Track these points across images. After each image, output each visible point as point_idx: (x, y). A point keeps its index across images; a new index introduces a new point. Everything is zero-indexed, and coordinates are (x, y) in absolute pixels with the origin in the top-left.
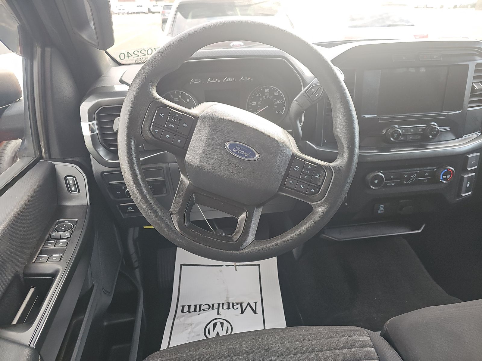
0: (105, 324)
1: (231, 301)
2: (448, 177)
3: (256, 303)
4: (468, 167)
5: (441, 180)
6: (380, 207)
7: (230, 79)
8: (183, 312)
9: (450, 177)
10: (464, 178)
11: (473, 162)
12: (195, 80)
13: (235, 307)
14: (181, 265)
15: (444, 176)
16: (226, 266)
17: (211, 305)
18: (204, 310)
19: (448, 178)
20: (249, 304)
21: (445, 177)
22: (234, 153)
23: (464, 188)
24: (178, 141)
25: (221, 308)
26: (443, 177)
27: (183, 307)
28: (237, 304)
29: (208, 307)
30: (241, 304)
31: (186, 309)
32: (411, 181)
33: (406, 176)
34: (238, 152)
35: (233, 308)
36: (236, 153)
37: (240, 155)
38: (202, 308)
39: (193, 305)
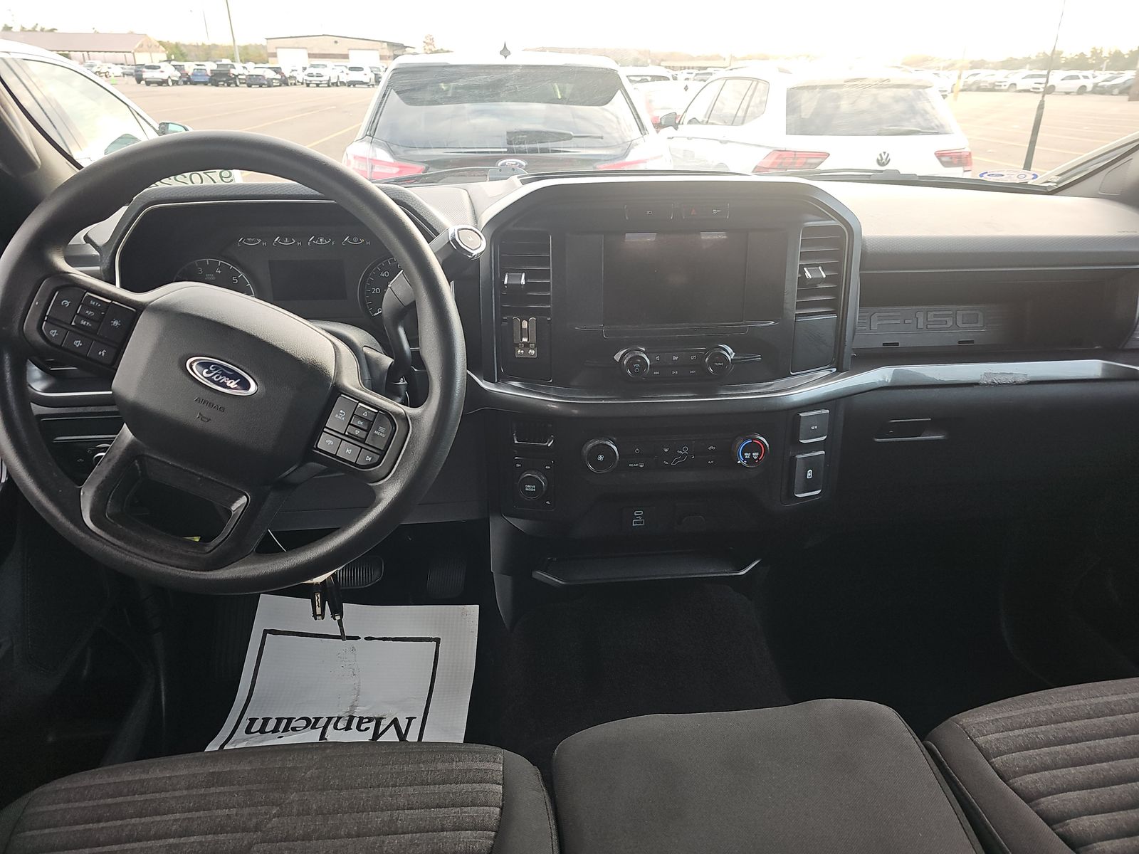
0: (50, 739)
1: (358, 713)
2: (755, 455)
3: (410, 719)
4: (801, 438)
5: (739, 462)
6: (636, 514)
7: (321, 240)
8: (248, 731)
9: (759, 456)
10: (796, 459)
11: (813, 428)
12: (249, 239)
13: (363, 727)
14: (266, 632)
15: (745, 454)
16: (366, 639)
17: (313, 721)
18: (294, 729)
19: (755, 458)
20: (395, 722)
21: (747, 455)
22: (206, 380)
23: (798, 481)
24: (100, 353)
25: (331, 727)
26: (744, 456)
27: (253, 721)
28: (370, 720)
29: (304, 723)
30: (379, 721)
31: (257, 727)
32: (678, 460)
33: (666, 450)
34: (214, 378)
35: (358, 728)
36: (210, 379)
37: (217, 383)
38: (293, 724)
39: (274, 718)
